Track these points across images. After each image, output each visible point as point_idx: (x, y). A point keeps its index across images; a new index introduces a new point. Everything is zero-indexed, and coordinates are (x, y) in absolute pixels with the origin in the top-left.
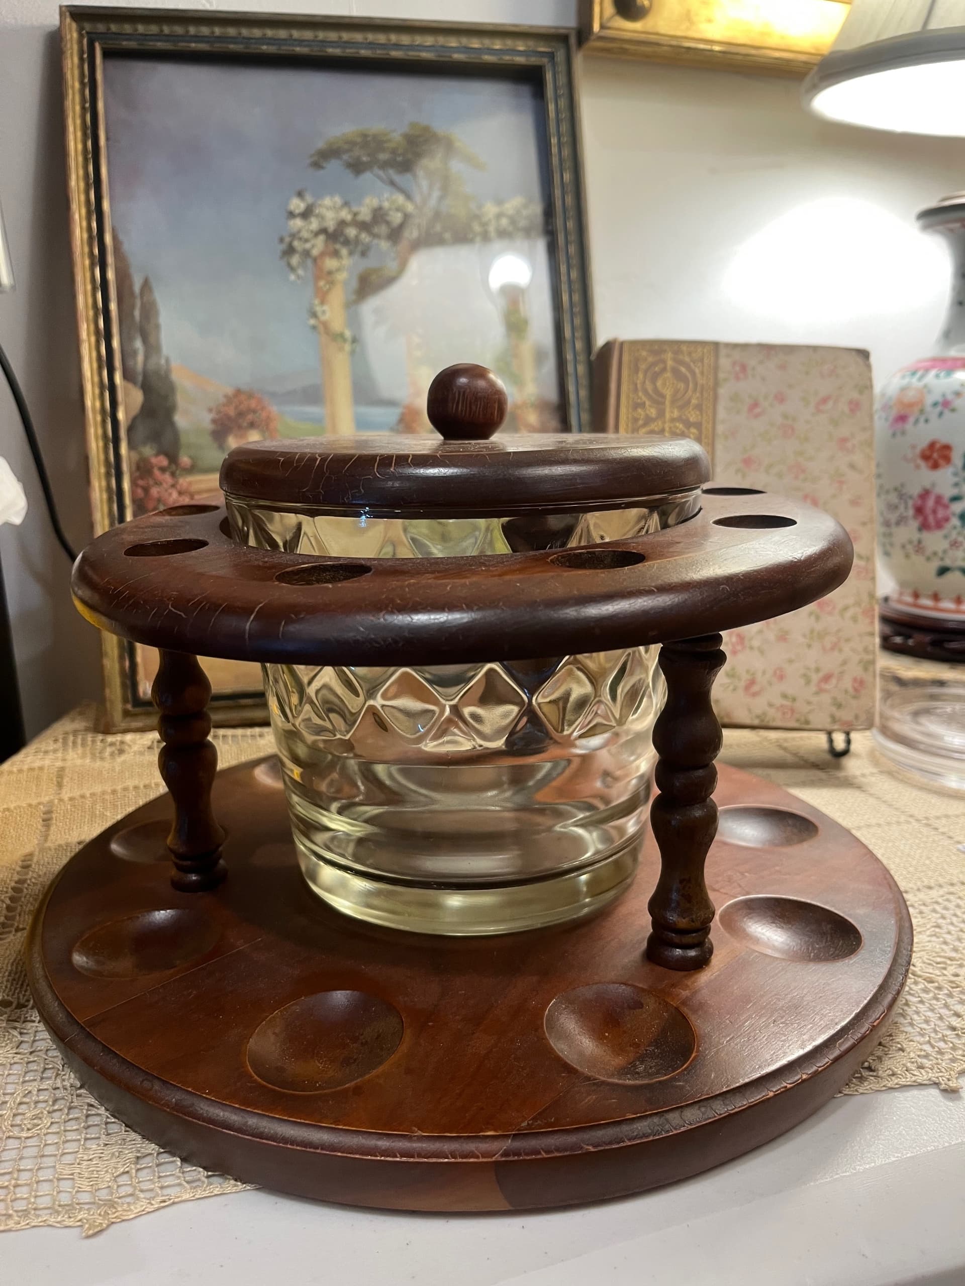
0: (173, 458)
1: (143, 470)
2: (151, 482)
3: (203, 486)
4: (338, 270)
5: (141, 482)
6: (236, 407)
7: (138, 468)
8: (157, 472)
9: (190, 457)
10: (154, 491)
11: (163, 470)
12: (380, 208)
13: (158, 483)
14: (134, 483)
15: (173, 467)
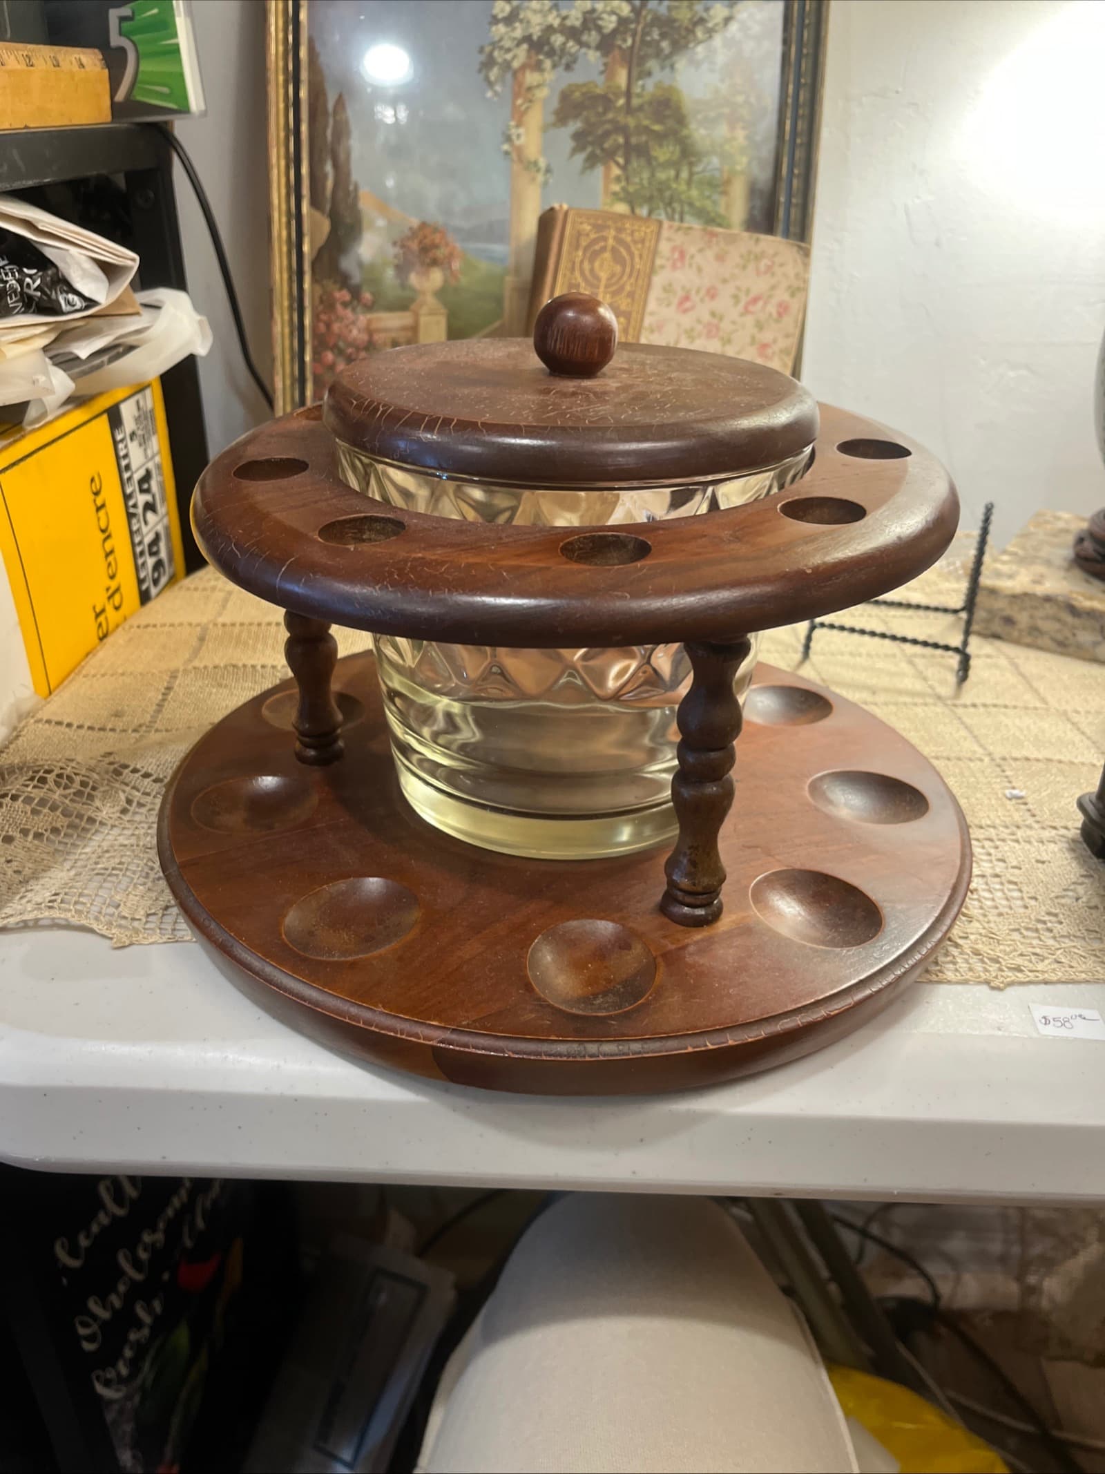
0: (356, 293)
1: (326, 304)
2: (333, 317)
3: (382, 325)
4: (538, 86)
5: (324, 317)
6: (420, 242)
7: (322, 301)
8: (339, 307)
9: (373, 294)
10: (336, 327)
11: (345, 305)
12: (593, 10)
13: (340, 319)
14: (316, 317)
15: (355, 303)
